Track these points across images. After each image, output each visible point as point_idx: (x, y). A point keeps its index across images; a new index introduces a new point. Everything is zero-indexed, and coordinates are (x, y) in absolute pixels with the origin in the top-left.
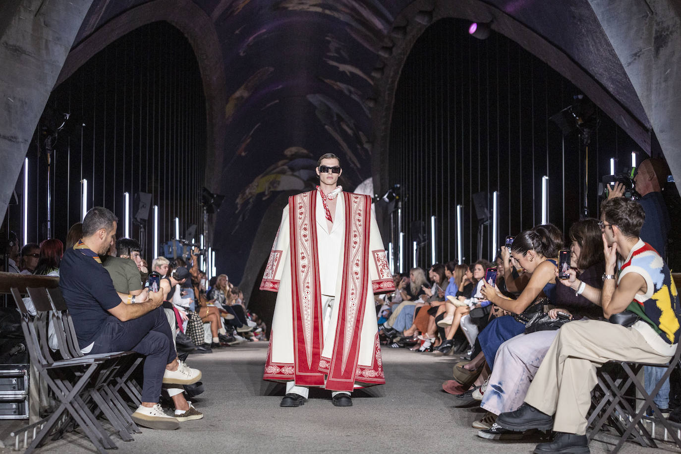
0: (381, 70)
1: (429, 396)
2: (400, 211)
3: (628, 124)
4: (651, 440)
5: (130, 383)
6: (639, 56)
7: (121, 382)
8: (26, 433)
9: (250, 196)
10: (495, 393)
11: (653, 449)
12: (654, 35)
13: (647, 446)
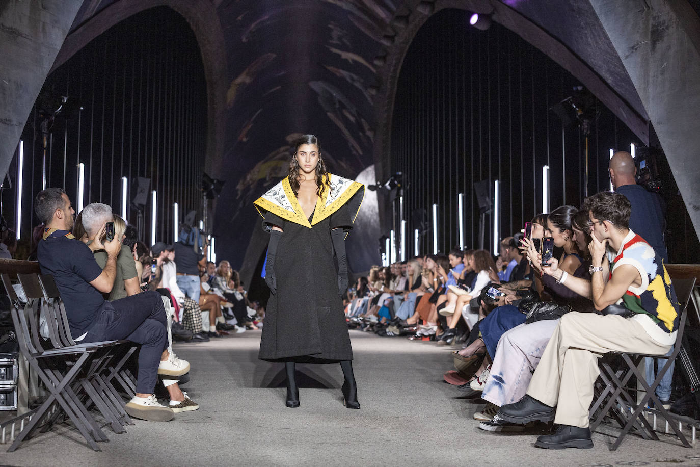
0: (384, 58)
1: (430, 386)
2: (401, 198)
3: (627, 116)
4: (653, 432)
5: (124, 372)
6: (636, 49)
7: (114, 372)
8: (13, 425)
9: (251, 182)
10: (497, 383)
11: (655, 442)
12: (650, 30)
13: (649, 438)
